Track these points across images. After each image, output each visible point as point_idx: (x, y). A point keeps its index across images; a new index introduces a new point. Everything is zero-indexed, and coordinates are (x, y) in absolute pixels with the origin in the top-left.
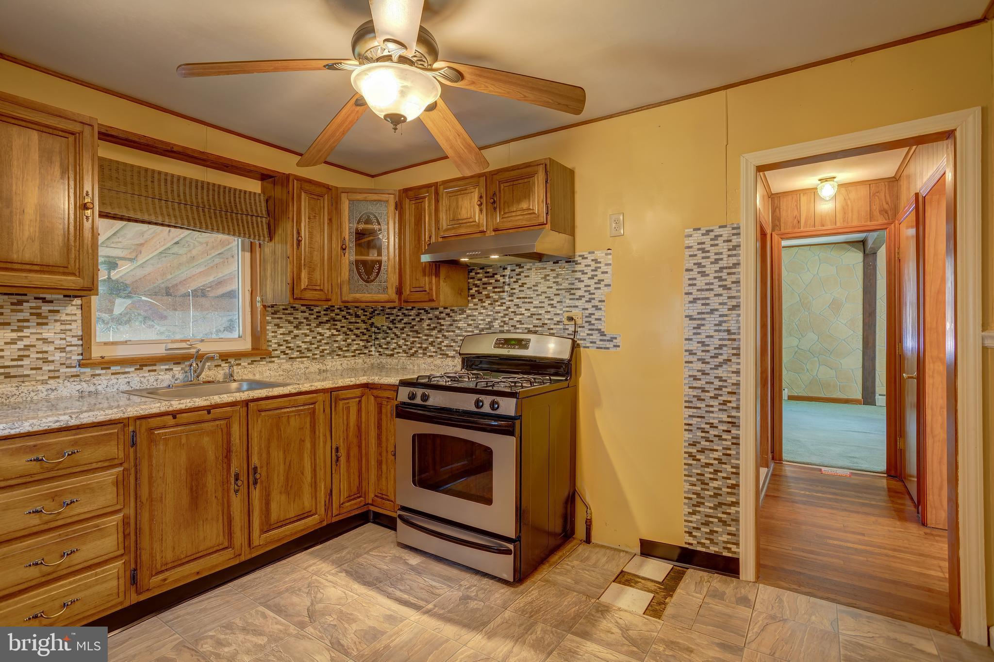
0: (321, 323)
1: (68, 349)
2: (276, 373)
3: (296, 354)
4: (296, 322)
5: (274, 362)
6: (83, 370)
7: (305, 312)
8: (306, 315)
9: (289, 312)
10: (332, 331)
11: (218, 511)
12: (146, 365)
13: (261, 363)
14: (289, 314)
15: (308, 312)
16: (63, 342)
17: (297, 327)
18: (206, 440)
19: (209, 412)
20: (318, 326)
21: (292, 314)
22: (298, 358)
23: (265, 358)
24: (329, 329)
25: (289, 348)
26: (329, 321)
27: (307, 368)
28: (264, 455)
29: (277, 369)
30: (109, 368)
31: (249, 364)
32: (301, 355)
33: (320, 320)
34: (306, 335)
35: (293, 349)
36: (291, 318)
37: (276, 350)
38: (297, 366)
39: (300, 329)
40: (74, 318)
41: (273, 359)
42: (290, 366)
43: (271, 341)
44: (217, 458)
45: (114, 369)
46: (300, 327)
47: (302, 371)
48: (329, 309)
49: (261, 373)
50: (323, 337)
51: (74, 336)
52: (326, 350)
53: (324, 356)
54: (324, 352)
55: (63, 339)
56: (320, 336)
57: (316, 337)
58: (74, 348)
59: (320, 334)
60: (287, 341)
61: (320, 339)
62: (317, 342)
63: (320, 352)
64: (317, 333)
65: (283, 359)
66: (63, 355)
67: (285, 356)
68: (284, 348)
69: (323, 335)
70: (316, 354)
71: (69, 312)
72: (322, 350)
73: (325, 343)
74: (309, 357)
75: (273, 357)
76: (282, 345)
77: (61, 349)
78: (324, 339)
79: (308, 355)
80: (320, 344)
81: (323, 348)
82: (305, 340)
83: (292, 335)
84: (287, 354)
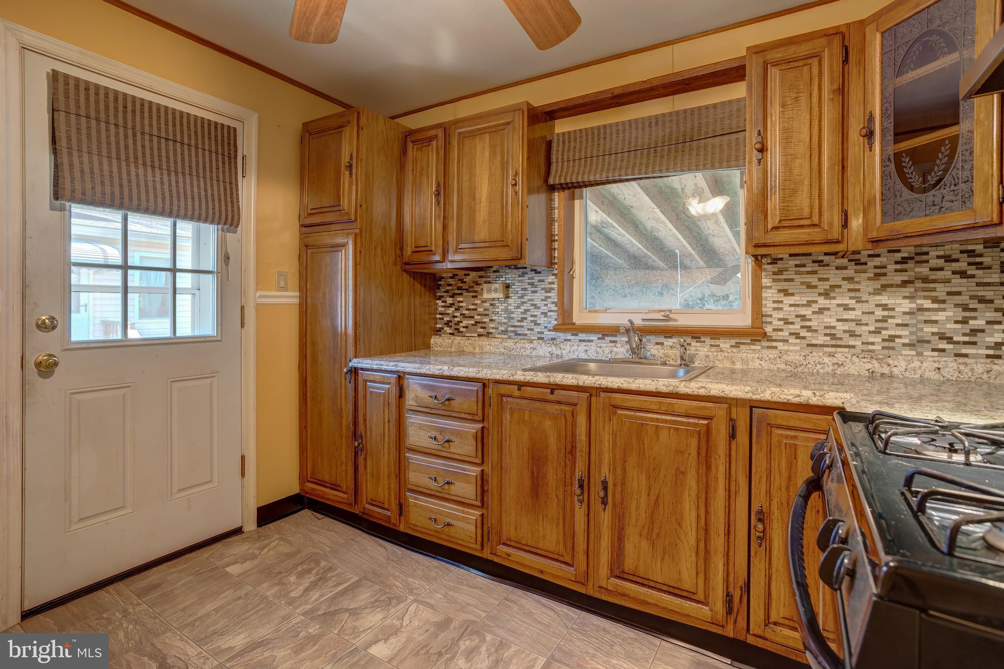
0: (884, 287)
1: (549, 314)
2: (772, 366)
3: (821, 339)
4: (823, 286)
5: (776, 348)
6: (559, 334)
7: (845, 268)
8: (850, 272)
9: (809, 269)
10: (919, 302)
11: (559, 513)
12: (607, 335)
13: (753, 347)
14: (808, 273)
15: (852, 267)
16: (546, 308)
17: (826, 295)
18: (548, 424)
19: (552, 393)
20: (877, 292)
21: (815, 272)
22: (828, 346)
23: (760, 341)
24: (911, 298)
25: (809, 329)
26: (911, 282)
27: (839, 365)
28: (619, 470)
29: (775, 359)
30: (577, 335)
31: (731, 346)
32: (834, 342)
33: (884, 280)
34: (846, 308)
35: (816, 331)
36: (813, 280)
37: (781, 330)
38: (817, 359)
39: (834, 298)
40: (553, 286)
41: (774, 344)
42: (800, 358)
43: (771, 316)
44: (559, 450)
45: (582, 336)
46: (832, 295)
47: (829, 369)
48: (912, 258)
49: (744, 361)
50: (891, 313)
51: (553, 303)
52: (900, 337)
53: (893, 348)
54: (894, 341)
55: (546, 305)
56: (883, 310)
57: (873, 313)
58: (553, 314)
59: (885, 307)
60: (803, 318)
61: (883, 316)
62: (877, 321)
63: (883, 340)
64: (877, 305)
65: (795, 344)
66: (546, 319)
67: (798, 341)
68: (796, 327)
69: (893, 309)
70: (873, 344)
71: (550, 281)
72: (890, 336)
73: (897, 325)
74: (854, 347)
75: (776, 341)
76: (792, 323)
77: (545, 314)
78: (893, 317)
79: (851, 343)
80: (884, 325)
81: (892, 333)
82: (845, 317)
83: (815, 307)
84: (804, 338)
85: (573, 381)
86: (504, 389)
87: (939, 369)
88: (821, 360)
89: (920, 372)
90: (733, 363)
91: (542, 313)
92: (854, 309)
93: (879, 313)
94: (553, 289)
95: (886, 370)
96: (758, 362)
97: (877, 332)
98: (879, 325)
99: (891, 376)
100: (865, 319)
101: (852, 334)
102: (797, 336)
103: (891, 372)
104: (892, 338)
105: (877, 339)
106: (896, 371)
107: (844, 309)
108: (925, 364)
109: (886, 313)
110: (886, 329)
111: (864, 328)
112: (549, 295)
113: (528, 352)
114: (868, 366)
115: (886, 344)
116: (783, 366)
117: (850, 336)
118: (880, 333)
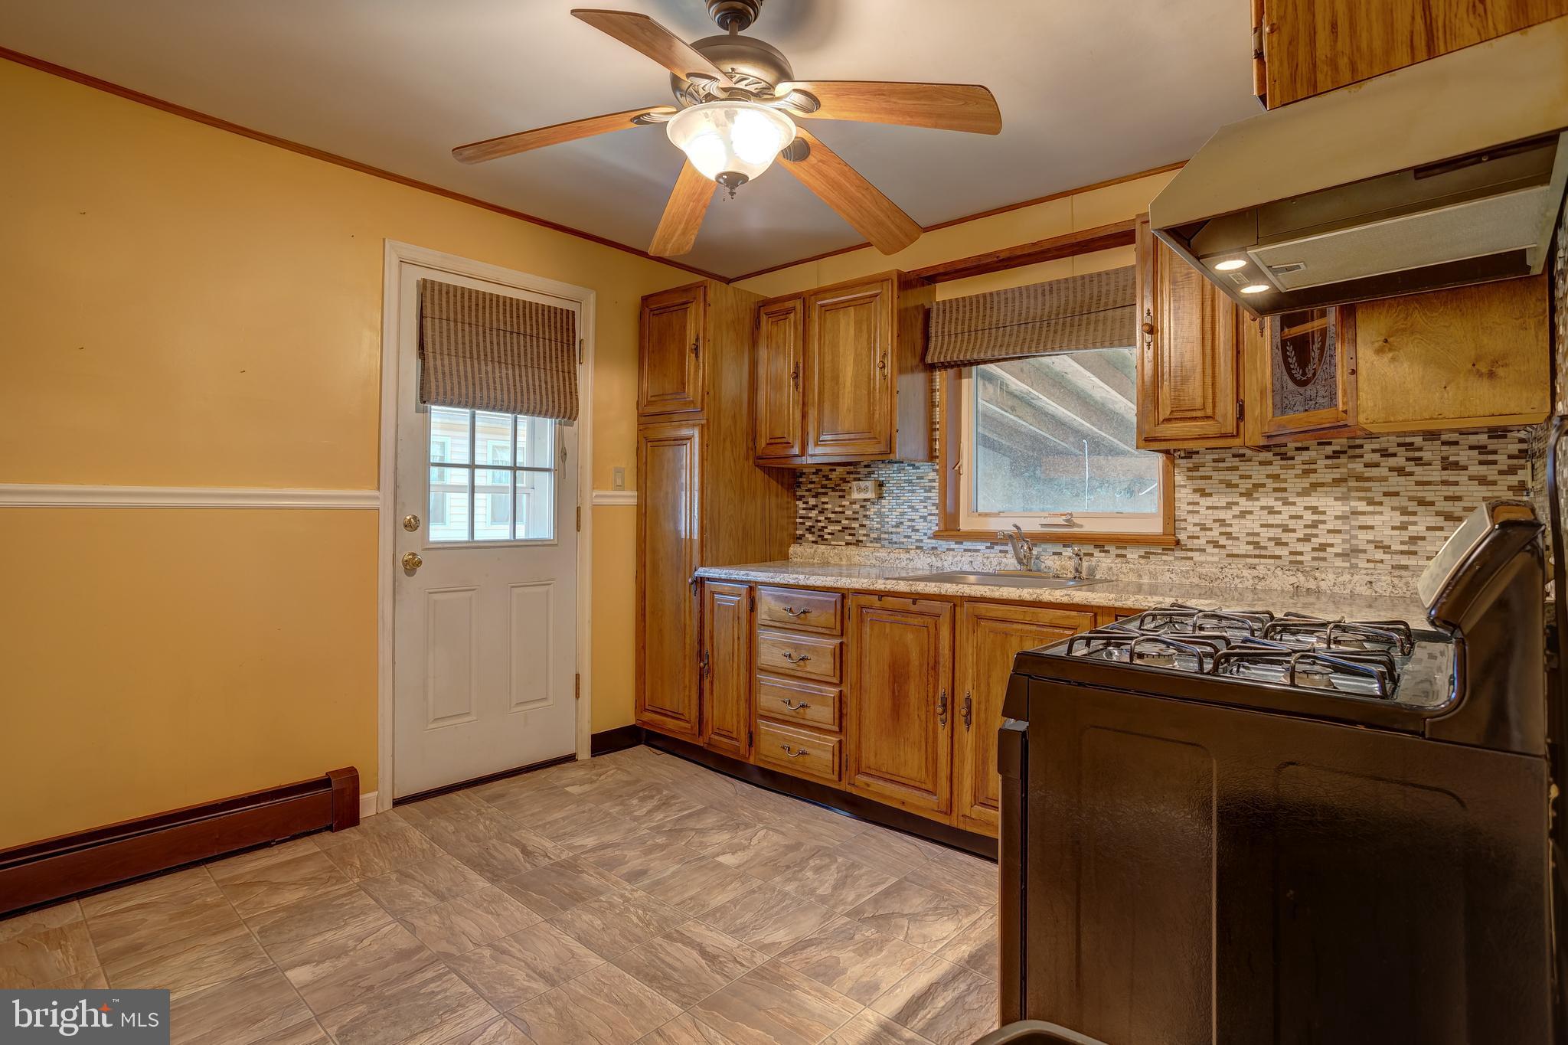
0: (1314, 486)
1: (929, 517)
2: (1184, 580)
3: (1243, 548)
4: (1246, 485)
5: (1191, 558)
6: (940, 542)
7: (1270, 463)
8: (1274, 469)
9: (1230, 465)
10: (1353, 504)
11: (921, 736)
13: (1165, 558)
14: (1228, 469)
15: (1277, 461)
16: (925, 510)
17: (1248, 495)
18: (910, 637)
19: (914, 603)
20: (1305, 493)
21: (1236, 468)
22: (1250, 556)
23: (1173, 550)
24: (1344, 498)
25: (1229, 535)
26: (1344, 480)
27: (1260, 579)
28: (983, 687)
29: (1187, 572)
30: (962, 543)
31: (1140, 557)
32: (1257, 552)
33: (1313, 478)
34: (1272, 511)
35: (1237, 538)
36: (1234, 478)
37: (1198, 538)
38: (1235, 572)
39: (1257, 499)
40: (934, 485)
41: (1190, 554)
42: (1217, 571)
43: (1185, 520)
44: (921, 665)
46: (1255, 495)
47: (1249, 583)
48: (1345, 452)
49: (1153, 575)
50: (1322, 518)
51: (933, 504)
52: (1332, 545)
53: (1324, 559)
54: (1325, 550)
55: (925, 507)
56: (1313, 513)
57: (1301, 517)
58: (933, 518)
59: (1315, 510)
60: (1222, 522)
61: (1313, 521)
62: (1306, 526)
63: (1314, 549)
64: (1306, 508)
65: (1213, 555)
66: (926, 524)
67: (1216, 550)
68: (1214, 534)
69: (1324, 513)
70: (1301, 554)
71: (930, 478)
72: (1320, 544)
73: (1329, 531)
74: (1279, 557)
75: (1191, 550)
76: (1211, 529)
77: (924, 518)
78: (1324, 522)
79: (1277, 553)
80: (1314, 531)
81: (1323, 541)
82: (1270, 522)
83: (1236, 510)
84: (1224, 547)
85: (935, 589)
86: (864, 600)
87: (1371, 583)
88: (1240, 572)
89: (1350, 587)
90: (1140, 576)
91: (921, 517)
92: (1279, 513)
93: (1309, 517)
94: (934, 488)
95: (1312, 585)
96: (1168, 575)
97: (1306, 539)
98: (1309, 531)
99: (1318, 592)
100: (1292, 524)
101: (1279, 543)
102: (1216, 544)
103: (1318, 587)
104: (1323, 547)
105: (1306, 548)
106: (1323, 585)
107: (1269, 513)
108: (1356, 578)
109: (1316, 517)
110: (1316, 536)
111: (1291, 535)
112: (929, 494)
113: (904, 564)
114: (1293, 580)
115: (1316, 554)
116: (1196, 580)
117: (1276, 544)
118: (1309, 540)
